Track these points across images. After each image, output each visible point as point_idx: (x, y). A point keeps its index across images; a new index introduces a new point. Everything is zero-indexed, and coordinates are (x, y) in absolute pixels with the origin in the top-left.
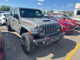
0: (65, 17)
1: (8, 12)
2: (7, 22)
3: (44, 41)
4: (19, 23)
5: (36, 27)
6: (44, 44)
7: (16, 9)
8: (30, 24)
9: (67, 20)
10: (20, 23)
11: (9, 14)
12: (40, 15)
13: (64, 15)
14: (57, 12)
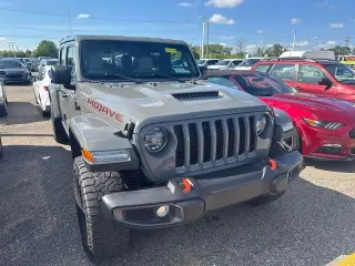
0: (329, 76)
3: (162, 203)
4: (77, 107)
6: (165, 219)
9: (340, 88)
10: (79, 109)
13: (324, 66)
14: (299, 54)
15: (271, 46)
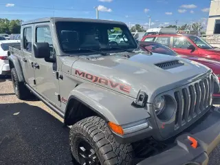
1: (16, 35)
2: (13, 70)
4: (59, 77)
5: (140, 99)
7: (40, 25)
8: (106, 83)
10: (62, 78)
11: (19, 41)
12: (126, 40)
15: (134, 25)
